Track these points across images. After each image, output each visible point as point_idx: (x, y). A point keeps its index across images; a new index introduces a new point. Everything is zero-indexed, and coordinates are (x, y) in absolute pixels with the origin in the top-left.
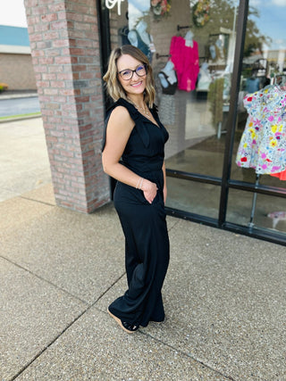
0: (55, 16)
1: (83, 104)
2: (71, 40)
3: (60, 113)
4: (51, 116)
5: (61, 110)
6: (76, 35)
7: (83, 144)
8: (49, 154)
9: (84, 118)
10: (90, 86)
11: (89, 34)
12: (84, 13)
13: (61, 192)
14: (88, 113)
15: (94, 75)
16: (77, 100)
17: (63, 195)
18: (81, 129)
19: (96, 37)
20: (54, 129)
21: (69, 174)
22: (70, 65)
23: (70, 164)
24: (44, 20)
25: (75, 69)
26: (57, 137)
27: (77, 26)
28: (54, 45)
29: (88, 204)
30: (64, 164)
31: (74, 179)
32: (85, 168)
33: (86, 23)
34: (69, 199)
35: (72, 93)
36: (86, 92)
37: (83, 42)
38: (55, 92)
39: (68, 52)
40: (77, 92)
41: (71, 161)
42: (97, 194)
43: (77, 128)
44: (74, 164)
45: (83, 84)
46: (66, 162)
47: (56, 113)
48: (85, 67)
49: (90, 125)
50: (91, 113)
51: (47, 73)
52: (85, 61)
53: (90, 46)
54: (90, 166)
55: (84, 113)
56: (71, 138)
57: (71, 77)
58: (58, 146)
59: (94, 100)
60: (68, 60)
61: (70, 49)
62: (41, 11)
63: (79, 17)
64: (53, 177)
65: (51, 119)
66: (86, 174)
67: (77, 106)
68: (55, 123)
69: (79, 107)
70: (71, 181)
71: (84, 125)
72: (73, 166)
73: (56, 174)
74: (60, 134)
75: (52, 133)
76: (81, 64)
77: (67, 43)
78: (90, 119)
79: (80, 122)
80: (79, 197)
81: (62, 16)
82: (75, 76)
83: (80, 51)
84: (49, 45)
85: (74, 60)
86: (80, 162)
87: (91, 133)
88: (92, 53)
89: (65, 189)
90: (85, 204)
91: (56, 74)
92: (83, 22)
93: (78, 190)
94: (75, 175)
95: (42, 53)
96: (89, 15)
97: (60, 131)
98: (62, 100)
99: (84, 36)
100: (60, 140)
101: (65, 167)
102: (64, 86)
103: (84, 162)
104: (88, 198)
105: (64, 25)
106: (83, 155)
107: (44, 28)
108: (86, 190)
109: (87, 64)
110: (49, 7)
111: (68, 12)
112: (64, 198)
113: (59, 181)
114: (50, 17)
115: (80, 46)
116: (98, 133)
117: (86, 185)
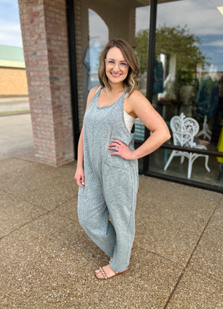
0: (40, 36)
1: (56, 92)
2: (49, 51)
3: (40, 97)
4: (35, 99)
5: (41, 95)
6: (52, 48)
7: (55, 118)
8: (33, 125)
9: (57, 101)
10: (61, 80)
11: (61, 47)
12: (58, 35)
13: (39, 152)
14: (59, 98)
15: (64, 73)
16: (52, 88)
17: (41, 154)
18: (54, 108)
19: (67, 50)
20: (36, 108)
21: (45, 139)
22: (48, 66)
23: (46, 132)
24: (33, 39)
25: (51, 69)
26: (38, 114)
27: (53, 43)
28: (38, 54)
29: (57, 160)
30: (43, 132)
31: (49, 142)
32: (56, 134)
33: (60, 41)
34: (45, 157)
35: (48, 83)
36: (58, 84)
37: (57, 53)
38: (38, 83)
39: (47, 58)
40: (52, 83)
41: (47, 129)
42: (64, 153)
43: (51, 106)
44: (49, 131)
45: (56, 79)
46: (44, 130)
47: (38, 97)
48: (57, 68)
49: (60, 106)
50: (62, 98)
51: (33, 71)
52: (58, 64)
53: (62, 55)
54: (60, 133)
55: (56, 97)
56: (47, 114)
57: (48, 73)
58: (39, 119)
59: (64, 89)
60: (47, 63)
61: (48, 56)
62: (31, 32)
63: (54, 37)
64: (35, 141)
65: (35, 102)
66: (56, 138)
67: (52, 92)
68: (37, 104)
69: (53, 93)
70: (46, 143)
71: (56, 105)
72: (48, 133)
73: (36, 139)
74: (41, 111)
75: (35, 111)
76: (55, 66)
77: (46, 52)
78: (60, 101)
79: (53, 103)
80: (51, 155)
81: (44, 36)
82: (51, 73)
83: (55, 58)
84: (35, 54)
85: (50, 63)
86: (53, 130)
87: (61, 111)
88: (63, 60)
89: (42, 150)
90: (55, 160)
91: (39, 71)
92: (57, 40)
93: (50, 150)
94: (50, 139)
95: (30, 59)
96: (62, 36)
97: (40, 109)
98: (42, 88)
99: (58, 48)
100: (40, 115)
101: (42, 134)
102: (43, 79)
103: (55, 130)
104: (57, 156)
105: (44, 41)
106: (55, 125)
107: (33, 43)
108: (56, 150)
109: (59, 66)
110: (36, 30)
111: (48, 34)
112: (41, 156)
113: (39, 144)
114: (36, 37)
115: (55, 55)
116: (66, 112)
117: (56, 146)
